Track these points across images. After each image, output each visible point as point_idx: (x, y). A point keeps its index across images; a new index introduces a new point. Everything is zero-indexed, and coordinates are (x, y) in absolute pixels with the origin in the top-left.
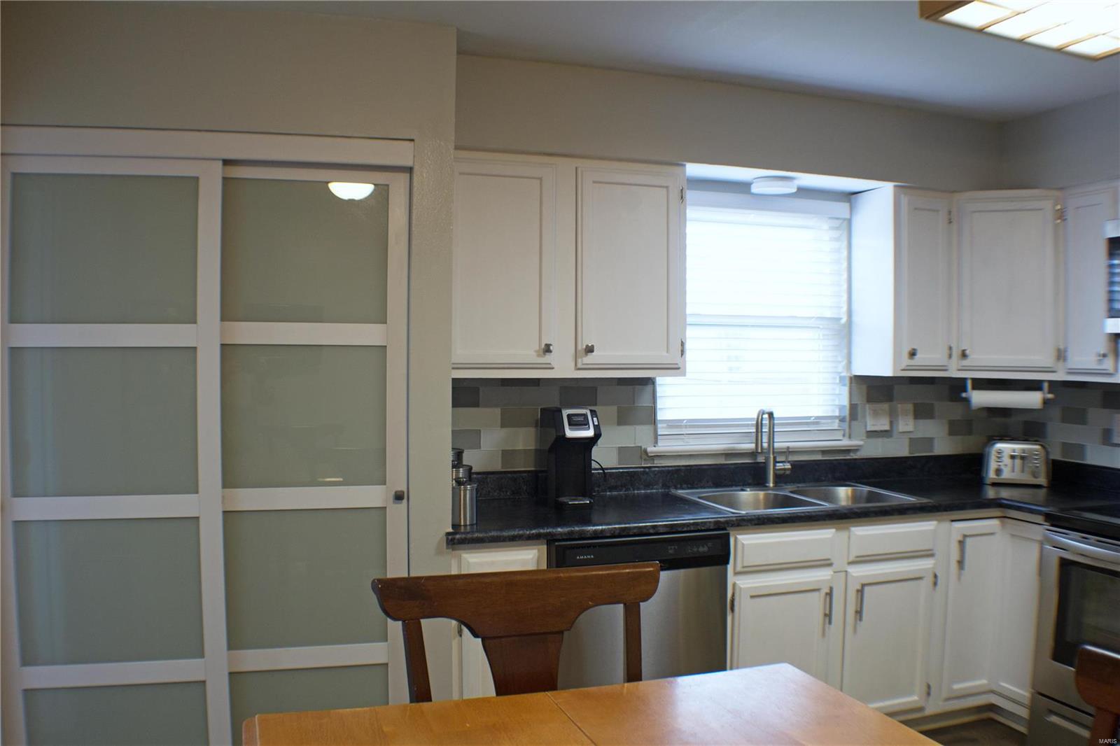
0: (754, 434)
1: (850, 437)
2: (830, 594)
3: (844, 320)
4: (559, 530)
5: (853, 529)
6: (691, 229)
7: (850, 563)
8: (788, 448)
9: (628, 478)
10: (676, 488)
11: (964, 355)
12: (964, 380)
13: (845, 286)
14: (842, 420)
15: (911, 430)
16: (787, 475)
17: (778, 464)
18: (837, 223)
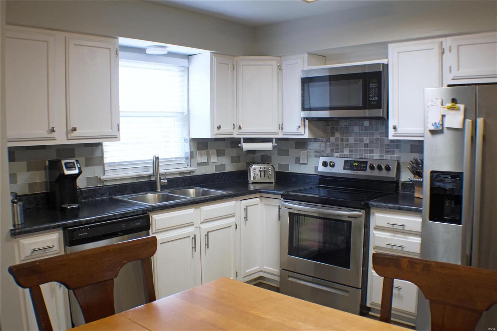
0: (152, 167)
1: (191, 166)
2: (194, 238)
3: (186, 113)
4: (69, 222)
5: (202, 208)
6: (121, 70)
7: (201, 223)
8: (166, 173)
9: (93, 192)
10: (115, 195)
11: (240, 128)
12: (240, 138)
13: (186, 98)
14: (187, 158)
15: (216, 161)
16: (166, 185)
17: (161, 181)
18: (182, 69)
